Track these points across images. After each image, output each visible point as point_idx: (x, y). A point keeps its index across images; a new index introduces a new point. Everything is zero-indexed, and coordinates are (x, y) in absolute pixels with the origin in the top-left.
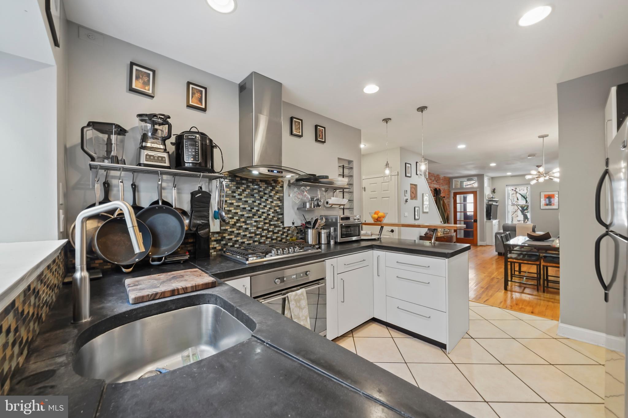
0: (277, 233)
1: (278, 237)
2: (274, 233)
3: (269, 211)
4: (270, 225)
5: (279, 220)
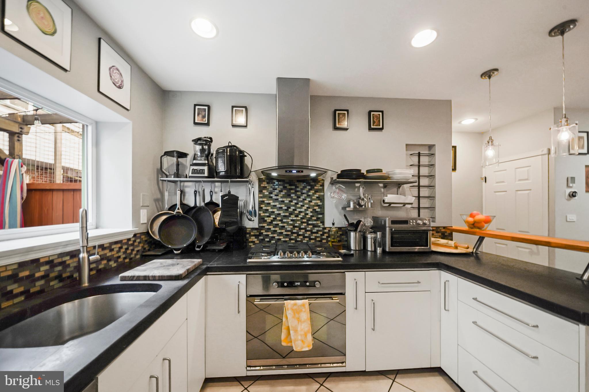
0: (317, 233)
1: (316, 237)
2: (312, 233)
3: (308, 210)
4: (308, 224)
5: (319, 220)
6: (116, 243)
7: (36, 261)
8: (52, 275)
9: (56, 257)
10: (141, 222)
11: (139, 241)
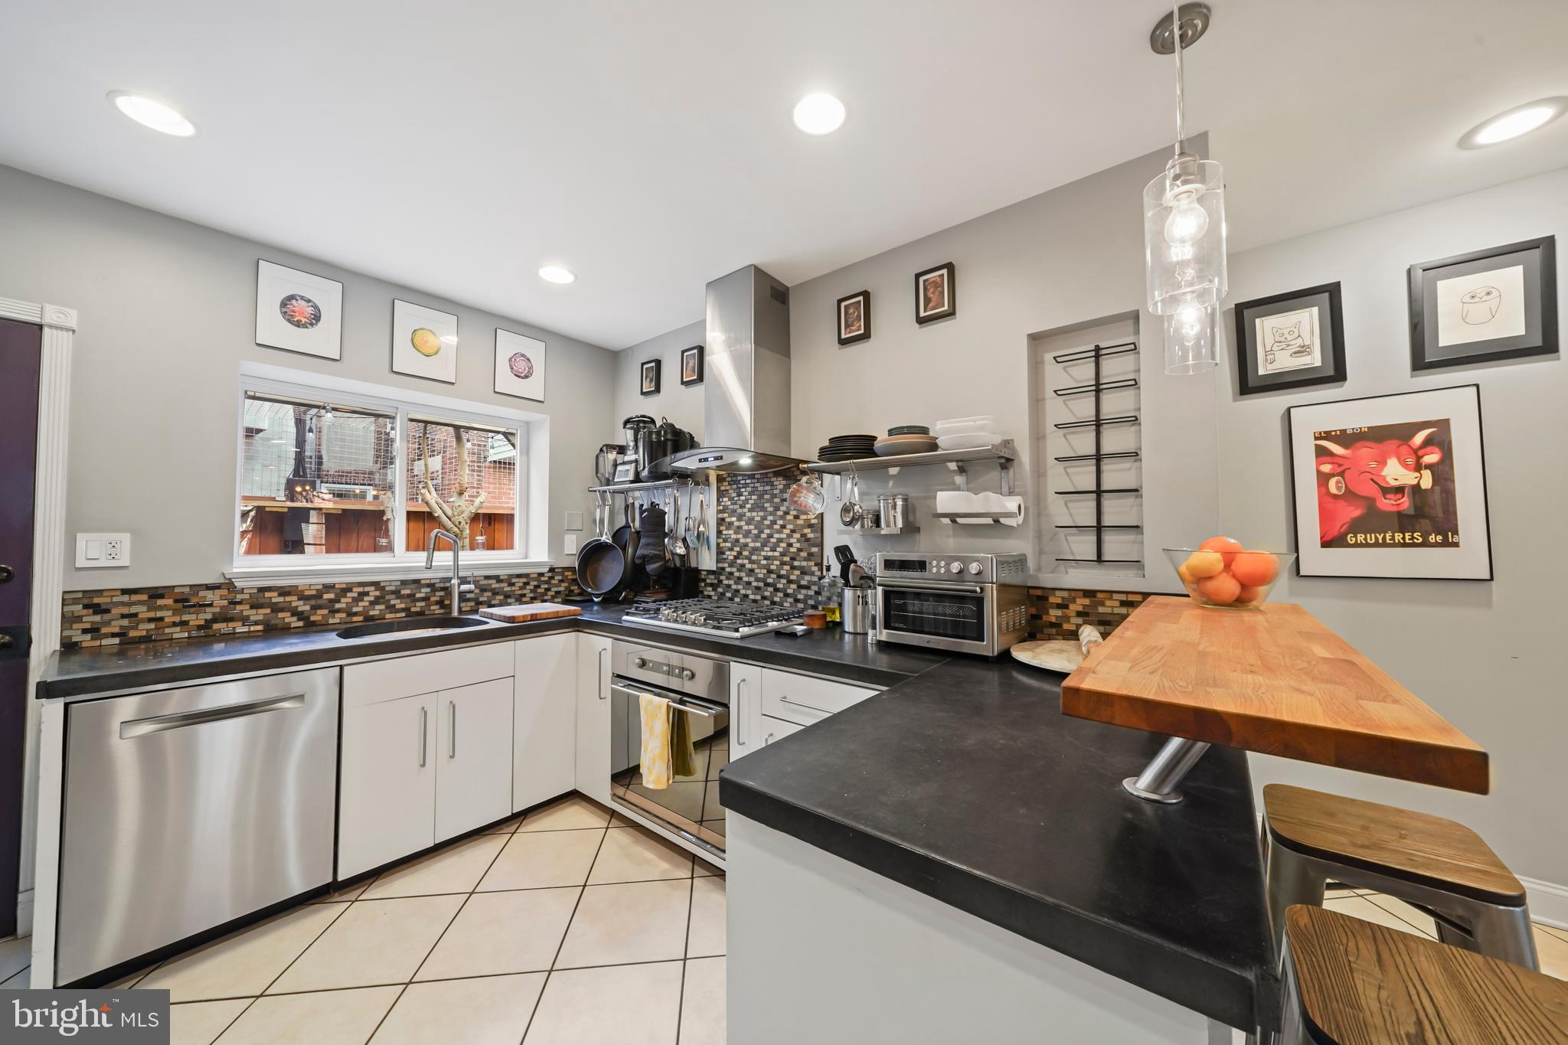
0: (808, 587)
1: (808, 597)
2: (800, 587)
3: (792, 537)
4: (793, 568)
10: (566, 553)
11: (560, 578)
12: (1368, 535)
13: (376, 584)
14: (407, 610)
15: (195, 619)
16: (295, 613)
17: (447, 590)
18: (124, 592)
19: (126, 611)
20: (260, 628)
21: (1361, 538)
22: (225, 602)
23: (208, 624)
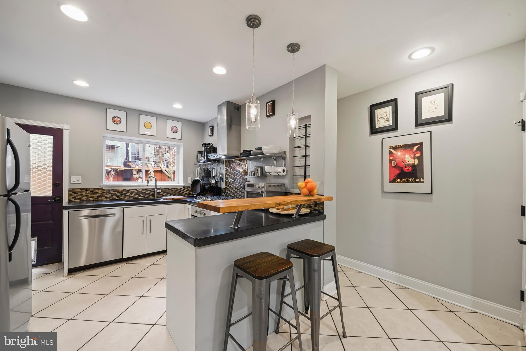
6: (174, 189)
7: (146, 189)
8: (151, 194)
9: (152, 189)
10: (188, 182)
11: (186, 189)
12: (401, 179)
13: (136, 190)
14: (144, 196)
15: (95, 196)
16: (117, 196)
17: (154, 191)
18: (81, 189)
19: (81, 193)
20: (109, 199)
21: (399, 180)
22: (101, 193)
23: (98, 197)
